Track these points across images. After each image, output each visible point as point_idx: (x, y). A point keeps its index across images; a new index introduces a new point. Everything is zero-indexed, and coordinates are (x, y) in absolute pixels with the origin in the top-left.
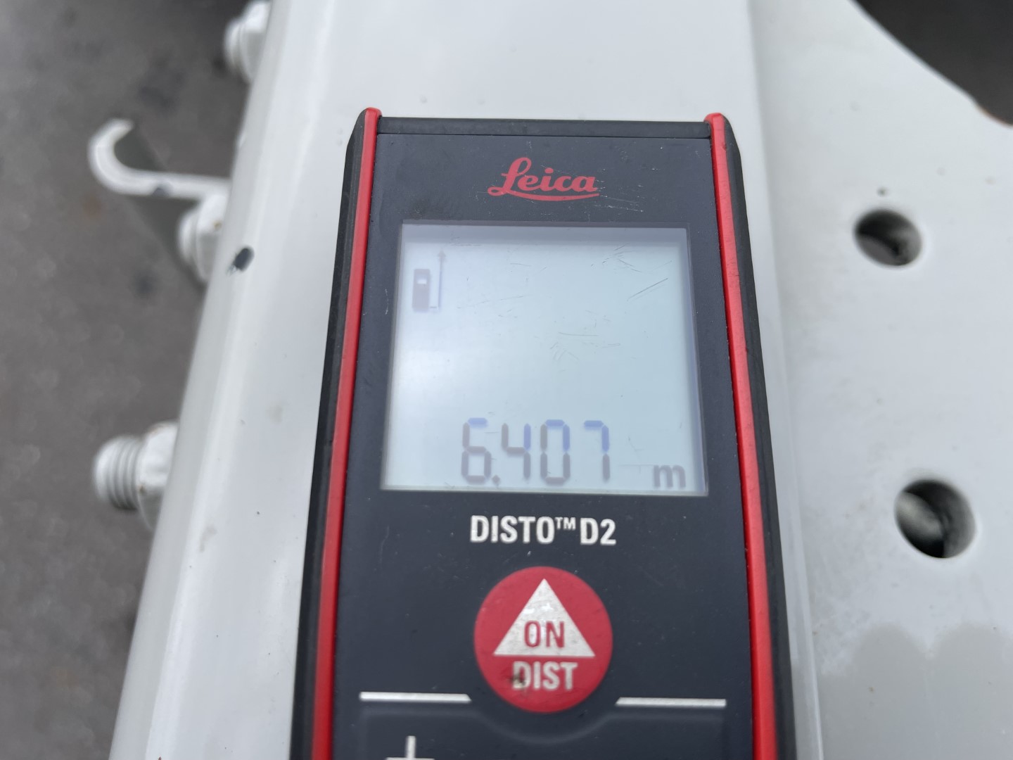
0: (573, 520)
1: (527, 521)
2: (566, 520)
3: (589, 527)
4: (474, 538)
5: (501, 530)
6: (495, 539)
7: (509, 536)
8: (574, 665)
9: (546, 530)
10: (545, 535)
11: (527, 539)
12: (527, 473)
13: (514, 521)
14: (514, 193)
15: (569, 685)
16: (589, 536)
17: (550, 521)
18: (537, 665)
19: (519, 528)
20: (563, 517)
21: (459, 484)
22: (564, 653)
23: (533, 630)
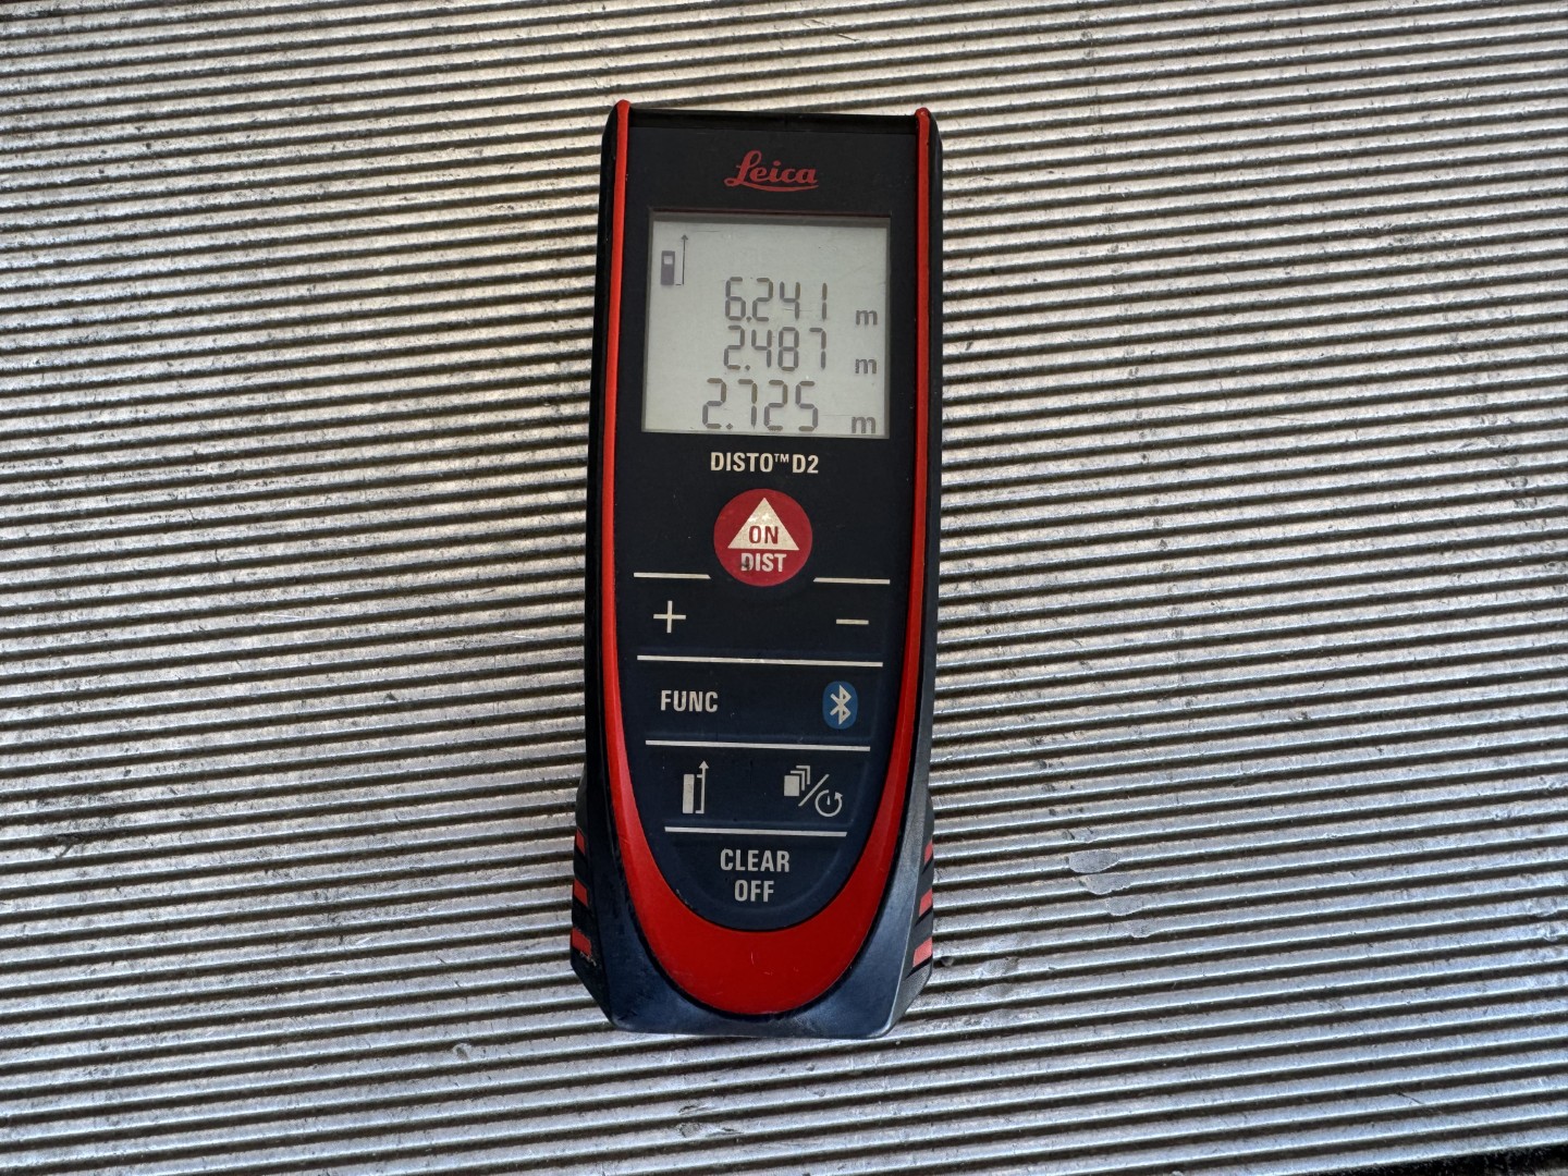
0: (787, 456)
1: (753, 456)
2: (782, 455)
3: (799, 460)
4: (713, 468)
5: (733, 463)
6: (729, 468)
7: (739, 466)
8: (784, 555)
9: (767, 462)
10: (766, 466)
11: (752, 469)
12: (754, 421)
13: (743, 456)
14: (746, 184)
15: (780, 568)
16: (799, 467)
17: (770, 456)
18: (758, 556)
19: (747, 460)
20: (780, 453)
21: (701, 428)
22: (778, 547)
23: (756, 532)
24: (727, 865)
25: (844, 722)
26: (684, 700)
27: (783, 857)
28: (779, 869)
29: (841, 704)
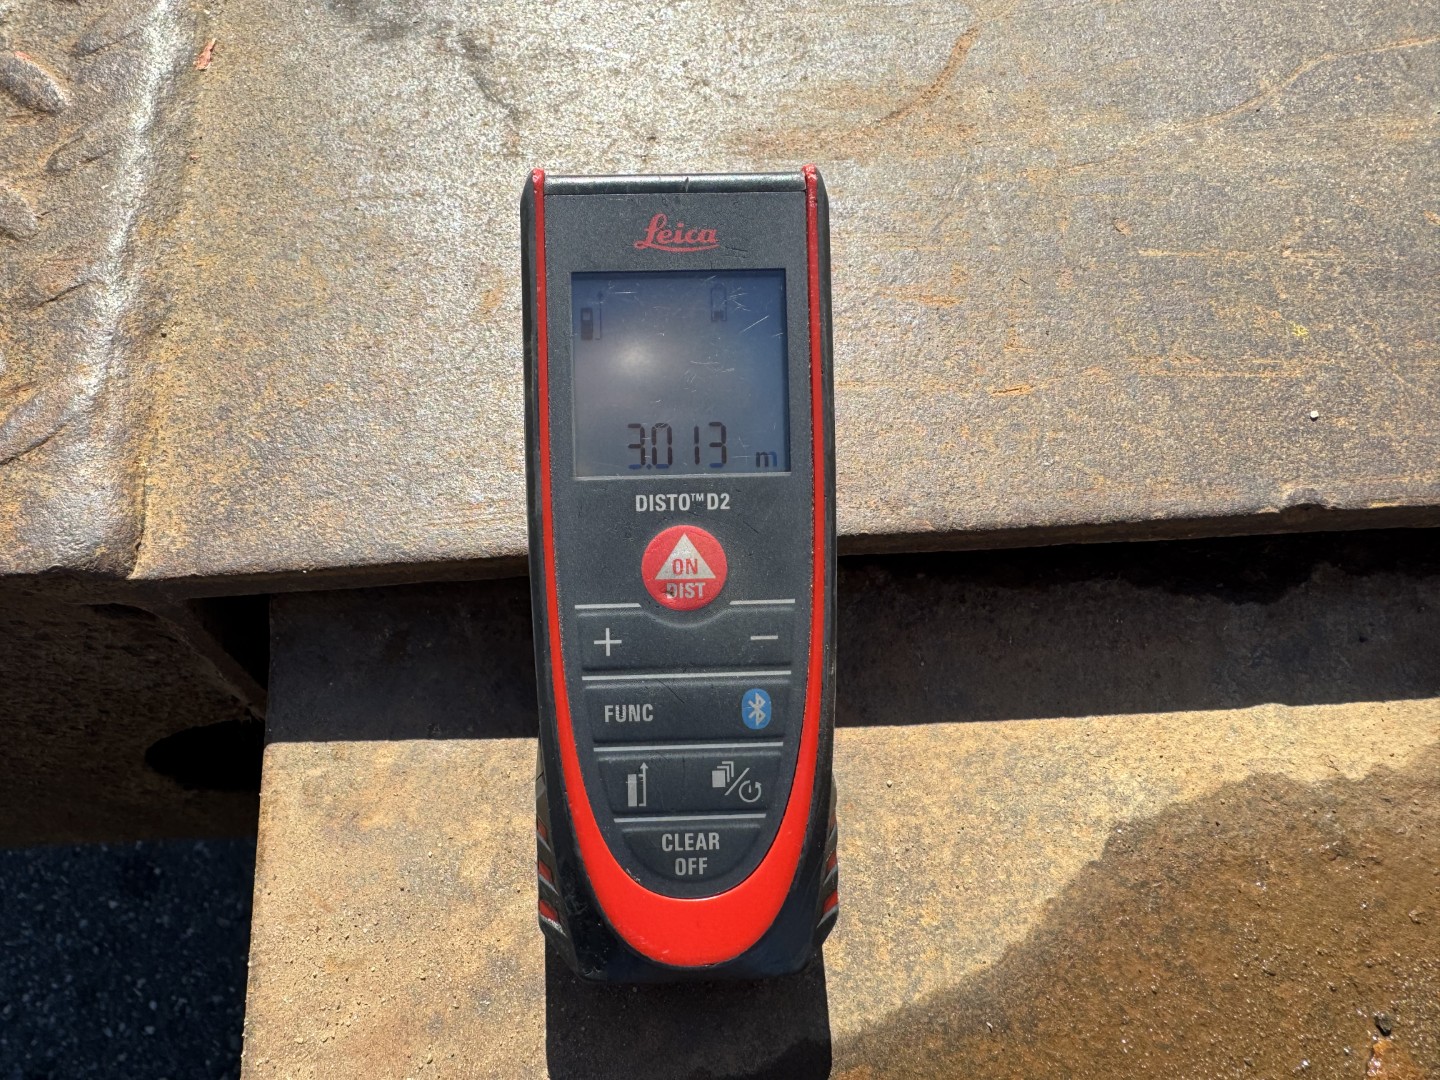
0: (702, 495)
1: (672, 497)
2: (698, 495)
3: (713, 498)
4: (638, 509)
5: (655, 504)
6: (651, 509)
7: (661, 507)
8: (704, 584)
9: (685, 502)
10: (684, 505)
11: (672, 508)
13: (663, 497)
14: (654, 246)
15: (701, 595)
16: (713, 504)
17: (687, 497)
18: (681, 584)
19: (667, 502)
20: (696, 492)
22: (697, 577)
23: (678, 564)
24: (667, 847)
25: (761, 723)
26: (624, 714)
27: (714, 838)
28: (711, 848)
29: (757, 710)
